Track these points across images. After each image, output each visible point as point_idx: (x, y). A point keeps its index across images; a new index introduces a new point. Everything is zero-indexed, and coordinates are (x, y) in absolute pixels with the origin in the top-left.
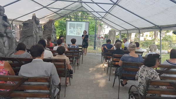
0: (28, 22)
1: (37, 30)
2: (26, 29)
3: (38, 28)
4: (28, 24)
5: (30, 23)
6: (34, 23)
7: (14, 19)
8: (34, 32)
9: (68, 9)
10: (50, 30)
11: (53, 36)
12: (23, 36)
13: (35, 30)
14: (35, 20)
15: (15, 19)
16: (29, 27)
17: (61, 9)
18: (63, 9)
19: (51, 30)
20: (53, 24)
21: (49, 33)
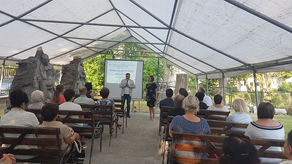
0: (26, 62)
1: (45, 75)
2: (23, 73)
3: (46, 71)
4: (26, 64)
5: (30, 62)
6: (38, 63)
7: (8, 57)
8: (35, 78)
9: (107, 40)
10: (73, 74)
11: (78, 84)
12: (16, 84)
13: (38, 75)
14: (41, 57)
15: (10, 57)
16: (27, 69)
17: (94, 40)
18: (98, 39)
19: (75, 74)
20: (79, 64)
21: (71, 80)
